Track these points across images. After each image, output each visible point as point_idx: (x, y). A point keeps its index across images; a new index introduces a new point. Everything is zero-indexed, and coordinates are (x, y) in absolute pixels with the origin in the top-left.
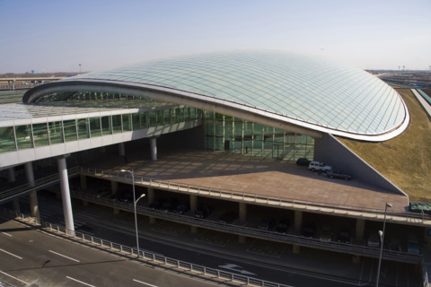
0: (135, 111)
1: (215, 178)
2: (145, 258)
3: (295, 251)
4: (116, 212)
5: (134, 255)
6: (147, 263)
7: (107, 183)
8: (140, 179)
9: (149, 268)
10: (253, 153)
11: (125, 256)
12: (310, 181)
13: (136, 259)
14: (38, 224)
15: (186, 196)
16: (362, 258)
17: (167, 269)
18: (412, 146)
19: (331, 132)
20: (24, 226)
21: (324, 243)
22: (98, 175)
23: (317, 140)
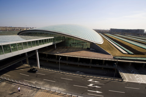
0: (53, 37)
1: (72, 53)
2: (61, 72)
3: (90, 67)
4: (47, 61)
5: (58, 72)
6: (62, 73)
7: (45, 54)
8: (55, 54)
9: (63, 75)
10: (76, 47)
11: (56, 72)
12: (92, 53)
13: (59, 73)
14: (29, 66)
15: (66, 57)
16: (104, 68)
17: (68, 74)
18: (107, 45)
19: (94, 42)
20: (26, 67)
21: (98, 65)
22: (44, 53)
23: (91, 44)
